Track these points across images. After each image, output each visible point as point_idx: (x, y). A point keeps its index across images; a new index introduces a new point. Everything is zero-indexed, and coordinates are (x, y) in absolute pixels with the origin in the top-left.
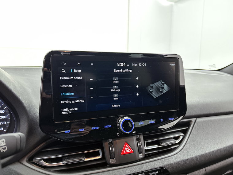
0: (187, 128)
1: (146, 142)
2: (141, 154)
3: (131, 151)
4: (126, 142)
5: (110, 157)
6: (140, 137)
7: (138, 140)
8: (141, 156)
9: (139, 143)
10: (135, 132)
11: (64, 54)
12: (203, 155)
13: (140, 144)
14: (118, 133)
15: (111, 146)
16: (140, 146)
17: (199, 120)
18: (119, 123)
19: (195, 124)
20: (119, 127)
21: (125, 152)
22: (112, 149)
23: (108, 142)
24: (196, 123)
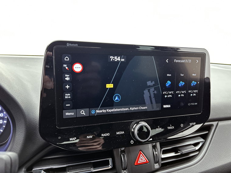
0: (207, 132)
1: (162, 150)
2: (157, 164)
3: (145, 161)
4: (140, 150)
5: (122, 168)
6: (156, 144)
7: (154, 147)
8: (157, 166)
9: (156, 151)
10: (151, 139)
11: (70, 45)
12: (226, 165)
13: (156, 153)
14: (132, 141)
15: (124, 155)
16: (156, 154)
17: (221, 123)
18: (133, 129)
19: (217, 129)
20: (133, 133)
21: (139, 162)
22: (125, 159)
23: (120, 151)
24: (218, 127)
